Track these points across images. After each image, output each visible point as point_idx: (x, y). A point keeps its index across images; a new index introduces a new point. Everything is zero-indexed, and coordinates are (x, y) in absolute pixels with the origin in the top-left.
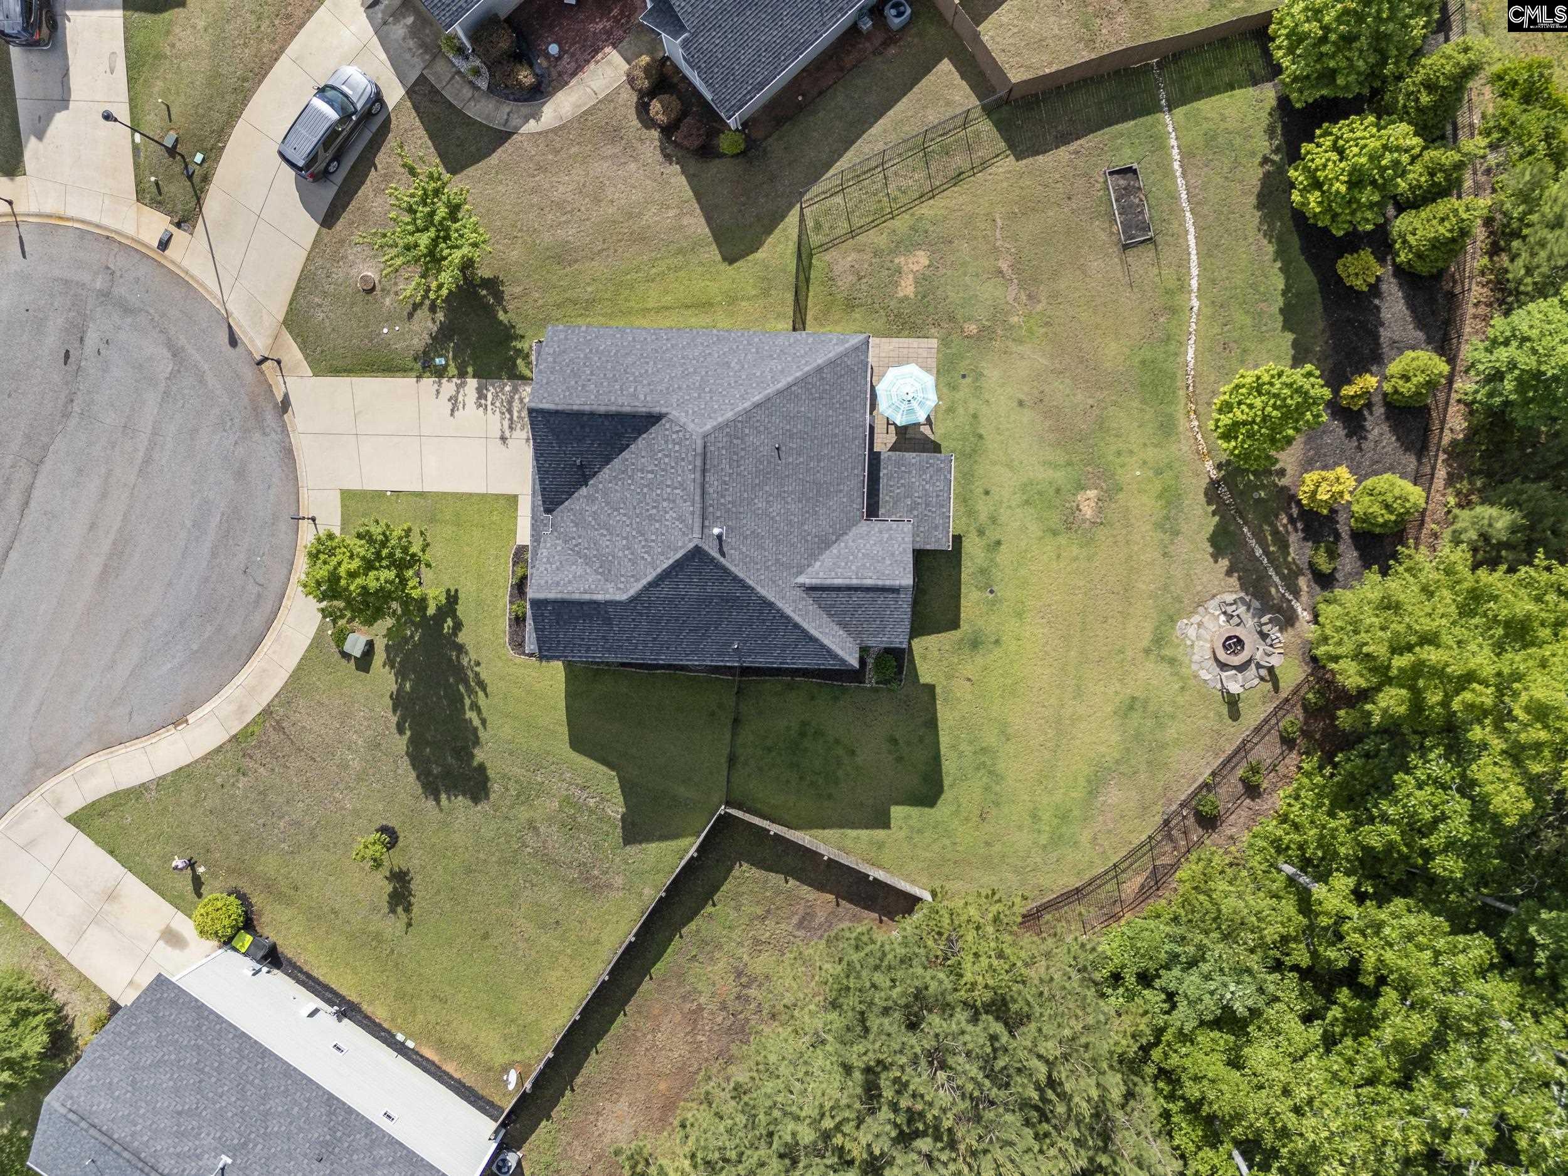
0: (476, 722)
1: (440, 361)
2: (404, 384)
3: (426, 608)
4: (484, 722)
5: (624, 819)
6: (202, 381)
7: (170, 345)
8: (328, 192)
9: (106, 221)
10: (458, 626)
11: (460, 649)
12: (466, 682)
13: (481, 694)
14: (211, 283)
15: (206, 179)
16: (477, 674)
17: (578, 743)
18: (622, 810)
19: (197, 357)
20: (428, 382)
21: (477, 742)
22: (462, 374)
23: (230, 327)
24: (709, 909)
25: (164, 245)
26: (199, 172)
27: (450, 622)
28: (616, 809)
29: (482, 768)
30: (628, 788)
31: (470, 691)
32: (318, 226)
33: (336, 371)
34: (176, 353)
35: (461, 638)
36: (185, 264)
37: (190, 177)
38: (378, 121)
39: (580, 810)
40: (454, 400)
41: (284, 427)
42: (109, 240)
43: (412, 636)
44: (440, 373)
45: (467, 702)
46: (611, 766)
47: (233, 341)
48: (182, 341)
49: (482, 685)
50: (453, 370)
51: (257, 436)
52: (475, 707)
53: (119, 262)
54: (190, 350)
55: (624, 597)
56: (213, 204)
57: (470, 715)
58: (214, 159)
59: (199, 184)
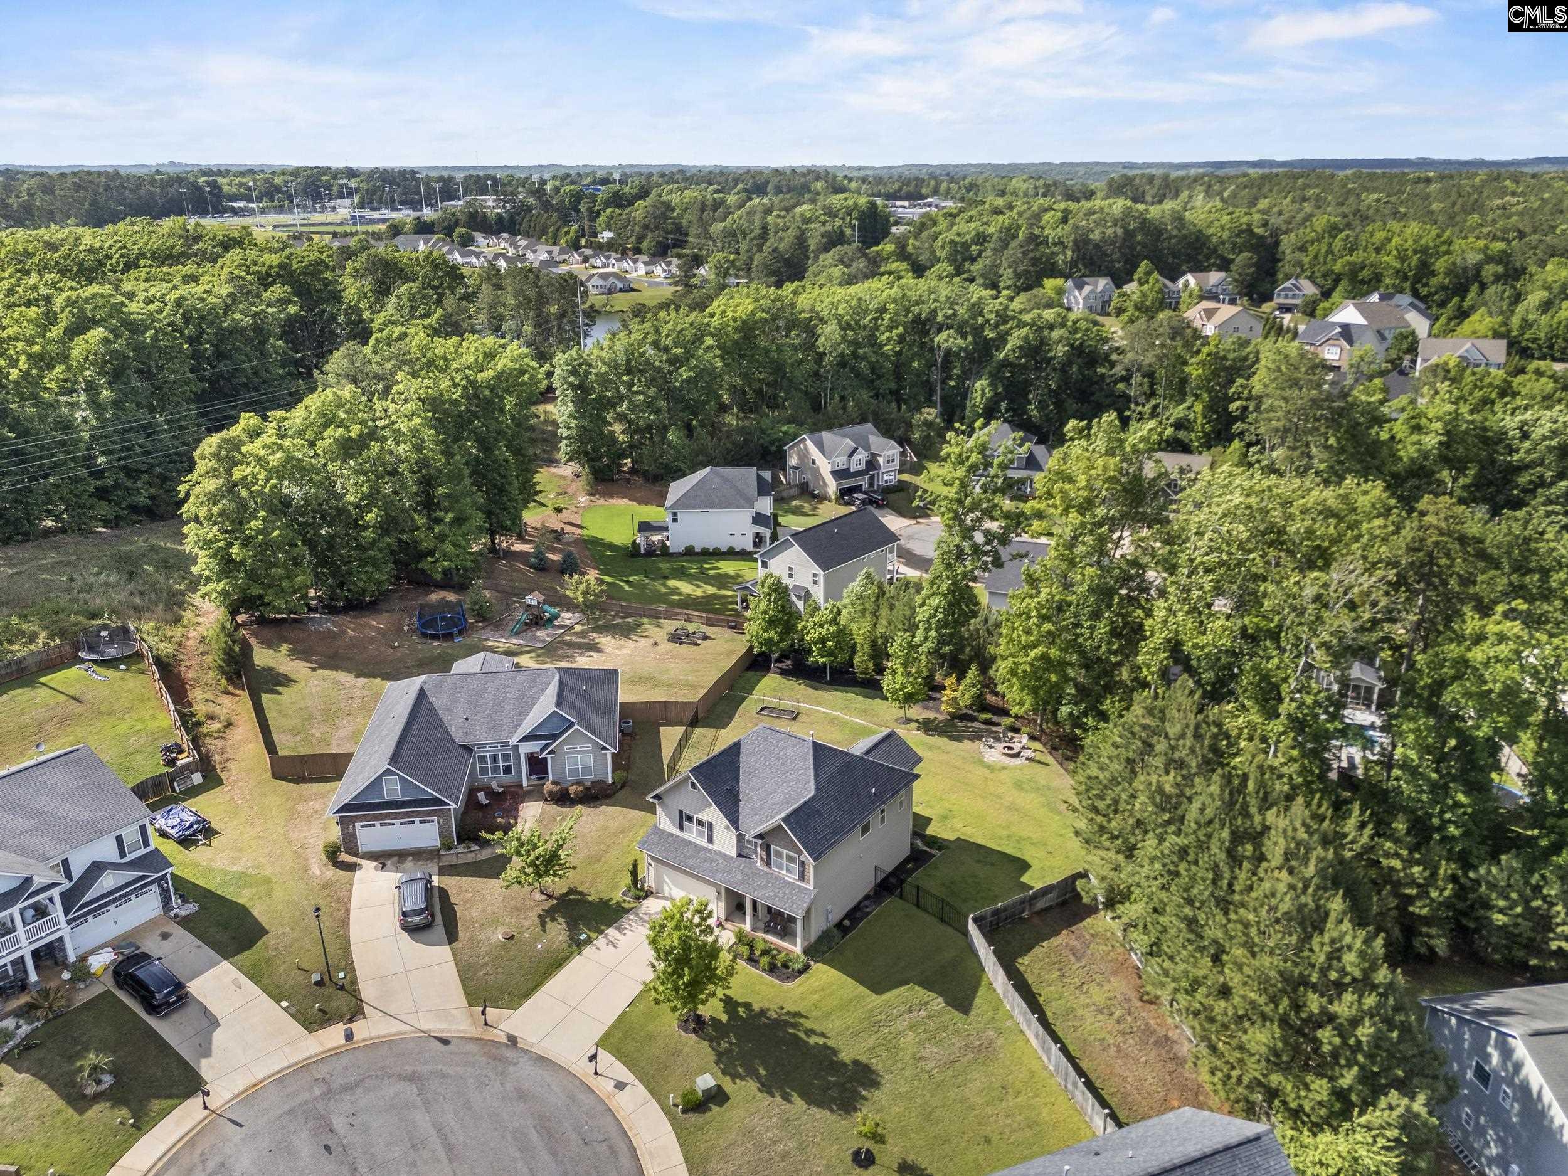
0: (821, 1041)
1: (583, 937)
2: (576, 962)
3: (719, 1021)
4: (823, 1035)
5: (948, 1004)
6: (444, 1076)
7: (401, 1078)
8: (439, 929)
9: (293, 1060)
10: (747, 1006)
11: (763, 1012)
12: (787, 1024)
13: (802, 1020)
14: (403, 1028)
15: (354, 982)
16: (788, 1013)
17: (878, 988)
18: (940, 999)
19: (428, 1068)
20: (588, 951)
21: (835, 1052)
22: (601, 932)
23: (436, 1037)
24: (1041, 1000)
25: (349, 1036)
26: (346, 983)
27: (741, 1010)
28: (938, 1003)
29: (856, 1062)
30: (927, 984)
31: (795, 1026)
32: (447, 949)
33: (527, 995)
34: (412, 1078)
35: (756, 1008)
36: (374, 1033)
37: (342, 988)
38: (436, 893)
39: (922, 1023)
40: (609, 942)
41: (523, 1050)
42: (304, 1067)
43: (731, 1044)
44: (589, 941)
45: (802, 1035)
46: (907, 983)
47: (445, 1041)
48: (409, 1069)
49: (798, 1014)
50: (593, 935)
51: (511, 1069)
52: (810, 1032)
53: (323, 1071)
54: (419, 1069)
55: (813, 793)
56: (367, 991)
57: (813, 1040)
58: (350, 968)
59: (351, 988)
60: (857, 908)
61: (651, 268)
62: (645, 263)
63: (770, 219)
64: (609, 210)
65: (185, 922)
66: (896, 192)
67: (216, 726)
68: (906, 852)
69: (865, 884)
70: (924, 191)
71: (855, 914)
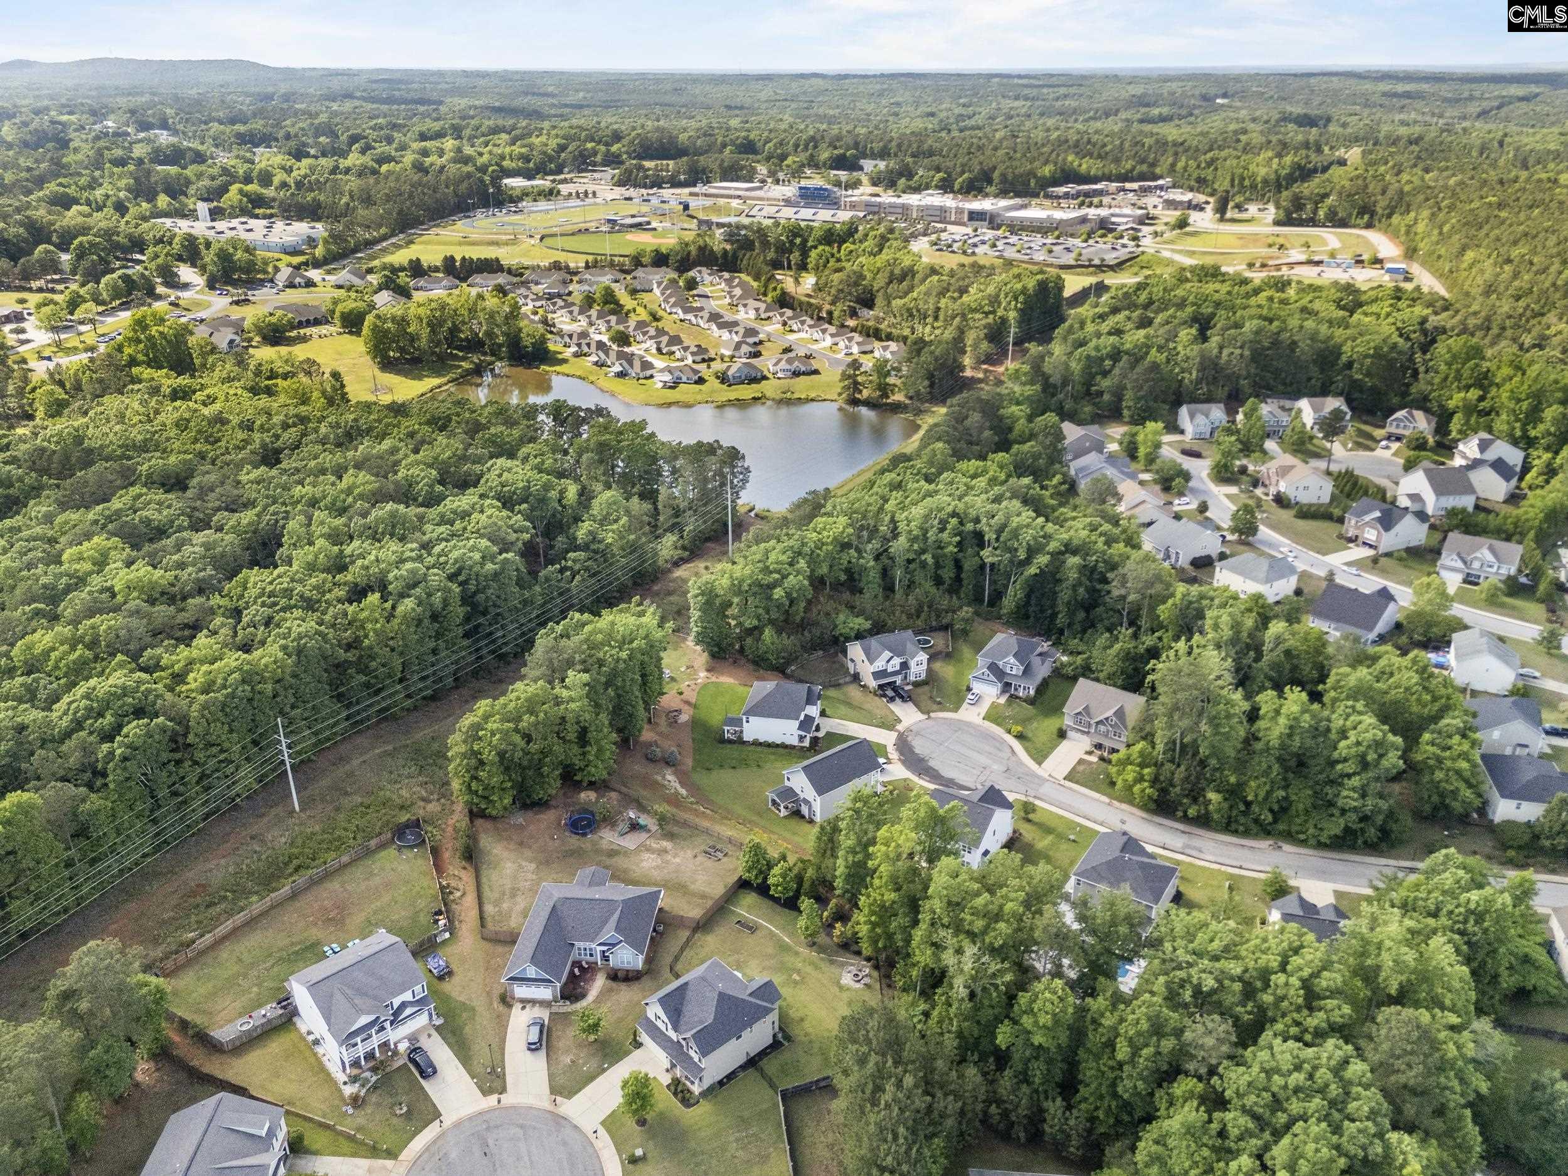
1: (606, 1066)
7: (517, 1126)
8: (544, 1051)
9: (476, 1109)
14: (521, 1101)
15: (505, 1074)
19: (528, 1123)
23: (534, 1108)
26: (502, 1073)
32: (545, 1063)
33: (576, 1093)
34: (522, 1126)
37: (499, 1074)
42: (481, 1113)
44: (608, 1068)
48: (521, 1122)
50: (610, 1065)
53: (488, 1116)
54: (524, 1122)
56: (509, 1078)
58: (503, 1068)
59: (502, 1077)
60: (733, 1072)
61: (837, 339)
62: (832, 335)
63: (943, 303)
64: (821, 248)
65: (438, 1029)
66: (1128, 172)
67: (458, 894)
68: (769, 1040)
69: (742, 1059)
70: (1158, 171)
71: (731, 1076)
